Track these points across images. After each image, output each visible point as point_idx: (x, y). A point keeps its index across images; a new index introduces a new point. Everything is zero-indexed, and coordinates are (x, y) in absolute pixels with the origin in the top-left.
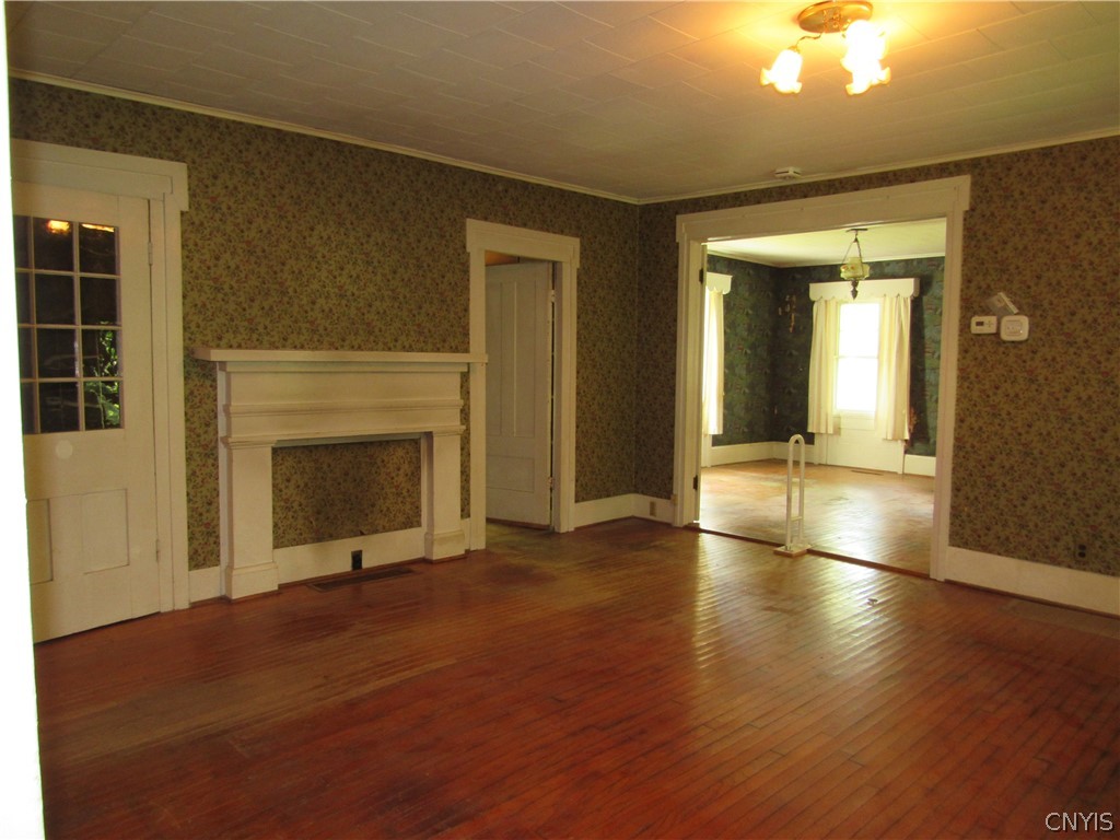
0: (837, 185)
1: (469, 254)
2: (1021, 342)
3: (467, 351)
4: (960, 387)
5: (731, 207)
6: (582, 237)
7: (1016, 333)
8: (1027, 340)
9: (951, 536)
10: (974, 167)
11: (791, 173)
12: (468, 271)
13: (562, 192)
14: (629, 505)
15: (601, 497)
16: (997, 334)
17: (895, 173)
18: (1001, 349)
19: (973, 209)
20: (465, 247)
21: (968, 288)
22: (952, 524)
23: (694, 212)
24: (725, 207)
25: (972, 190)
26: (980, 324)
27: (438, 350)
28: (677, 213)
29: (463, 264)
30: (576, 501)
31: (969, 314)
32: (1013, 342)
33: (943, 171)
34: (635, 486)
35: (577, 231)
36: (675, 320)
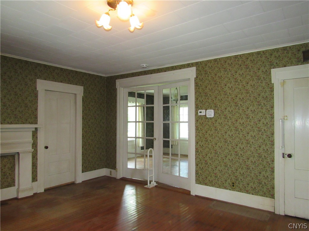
0: (160, 70)
1: (38, 91)
2: (212, 118)
3: (36, 123)
4: (196, 132)
5: (131, 77)
6: (84, 86)
7: (211, 115)
8: (214, 117)
9: (196, 180)
10: (197, 64)
11: (145, 66)
12: (37, 97)
13: (76, 72)
14: (103, 172)
15: (92, 170)
16: (206, 115)
17: (175, 66)
18: (207, 120)
19: (197, 77)
20: (36, 88)
21: (197, 101)
22: (196, 176)
23: (121, 79)
24: (130, 77)
25: (196, 71)
26: (201, 112)
27: (24, 123)
28: (116, 79)
29: (35, 94)
30: (82, 172)
31: (198, 109)
32: (210, 118)
33: (189, 66)
34: (105, 166)
35: (82, 84)
36: (116, 112)
